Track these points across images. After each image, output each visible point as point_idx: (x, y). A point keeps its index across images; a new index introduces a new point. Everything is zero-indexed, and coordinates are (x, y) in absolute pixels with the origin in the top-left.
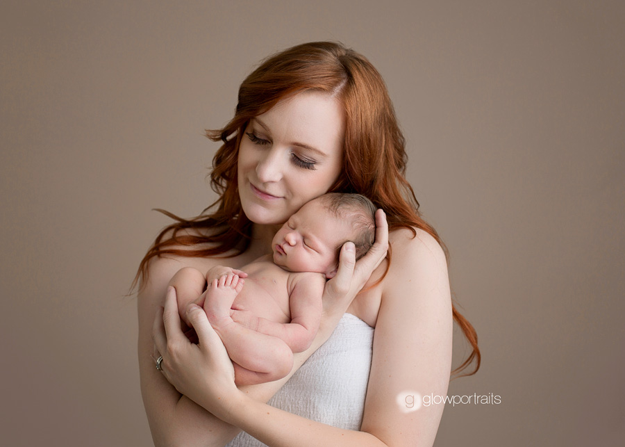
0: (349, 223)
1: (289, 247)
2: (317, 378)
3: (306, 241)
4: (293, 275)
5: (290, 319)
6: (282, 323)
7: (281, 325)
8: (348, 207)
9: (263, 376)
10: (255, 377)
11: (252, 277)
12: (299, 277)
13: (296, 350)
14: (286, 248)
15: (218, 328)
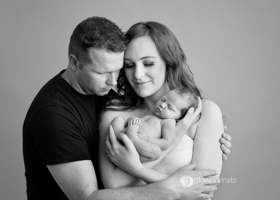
0: (187, 100)
1: (162, 109)
2: (172, 160)
3: (169, 106)
4: (163, 120)
5: (162, 137)
6: (158, 139)
7: (157, 139)
8: (186, 94)
9: (150, 159)
10: (147, 159)
11: (146, 121)
12: (165, 120)
13: (163, 149)
14: (161, 109)
15: (132, 140)
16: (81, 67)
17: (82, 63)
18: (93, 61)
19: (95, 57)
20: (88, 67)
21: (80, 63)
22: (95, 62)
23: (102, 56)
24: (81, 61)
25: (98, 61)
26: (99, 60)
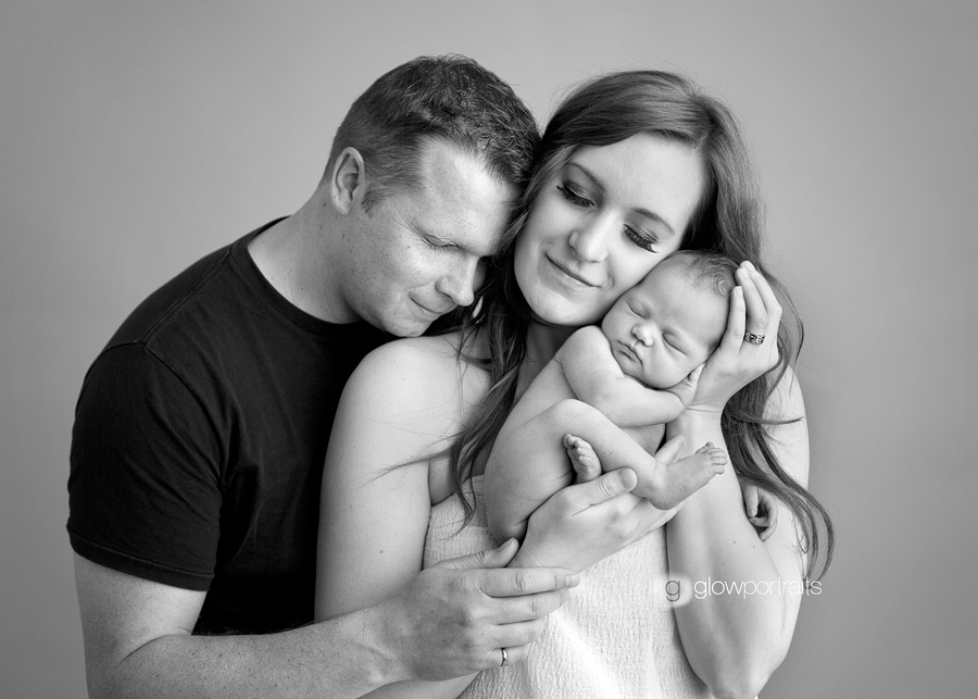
16: (370, 200)
17: (382, 187)
18: (427, 186)
19: (441, 173)
20: (398, 206)
21: (370, 186)
22: (431, 190)
23: (465, 177)
24: (380, 179)
25: (445, 192)
26: (452, 188)
